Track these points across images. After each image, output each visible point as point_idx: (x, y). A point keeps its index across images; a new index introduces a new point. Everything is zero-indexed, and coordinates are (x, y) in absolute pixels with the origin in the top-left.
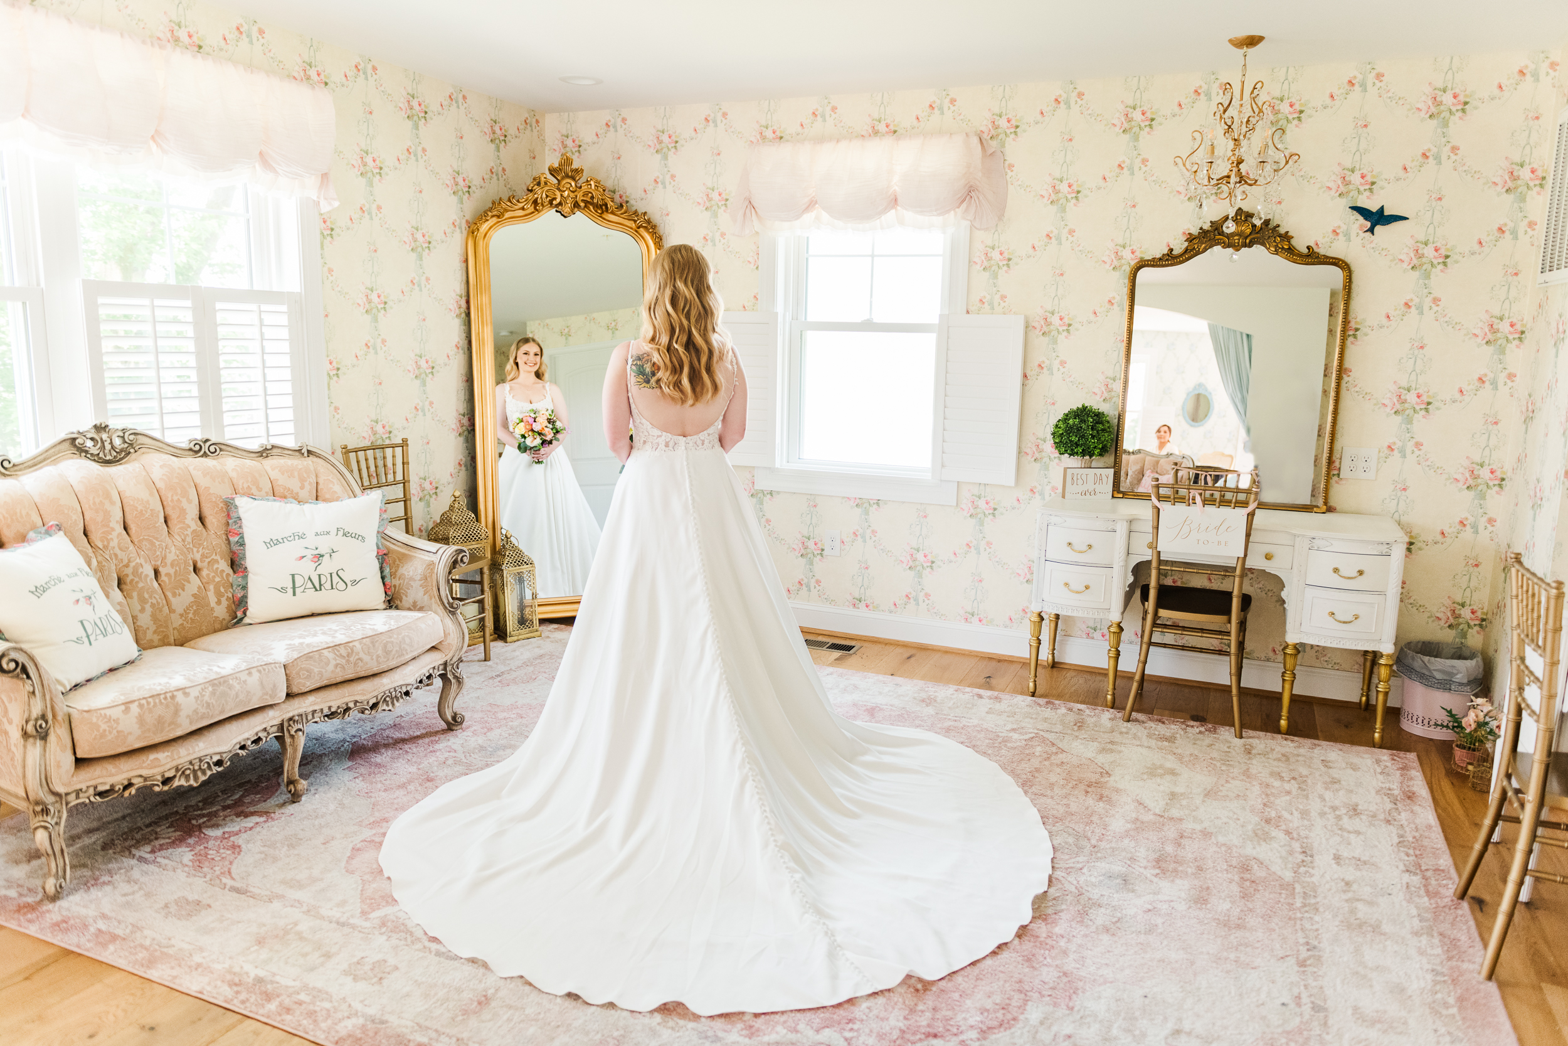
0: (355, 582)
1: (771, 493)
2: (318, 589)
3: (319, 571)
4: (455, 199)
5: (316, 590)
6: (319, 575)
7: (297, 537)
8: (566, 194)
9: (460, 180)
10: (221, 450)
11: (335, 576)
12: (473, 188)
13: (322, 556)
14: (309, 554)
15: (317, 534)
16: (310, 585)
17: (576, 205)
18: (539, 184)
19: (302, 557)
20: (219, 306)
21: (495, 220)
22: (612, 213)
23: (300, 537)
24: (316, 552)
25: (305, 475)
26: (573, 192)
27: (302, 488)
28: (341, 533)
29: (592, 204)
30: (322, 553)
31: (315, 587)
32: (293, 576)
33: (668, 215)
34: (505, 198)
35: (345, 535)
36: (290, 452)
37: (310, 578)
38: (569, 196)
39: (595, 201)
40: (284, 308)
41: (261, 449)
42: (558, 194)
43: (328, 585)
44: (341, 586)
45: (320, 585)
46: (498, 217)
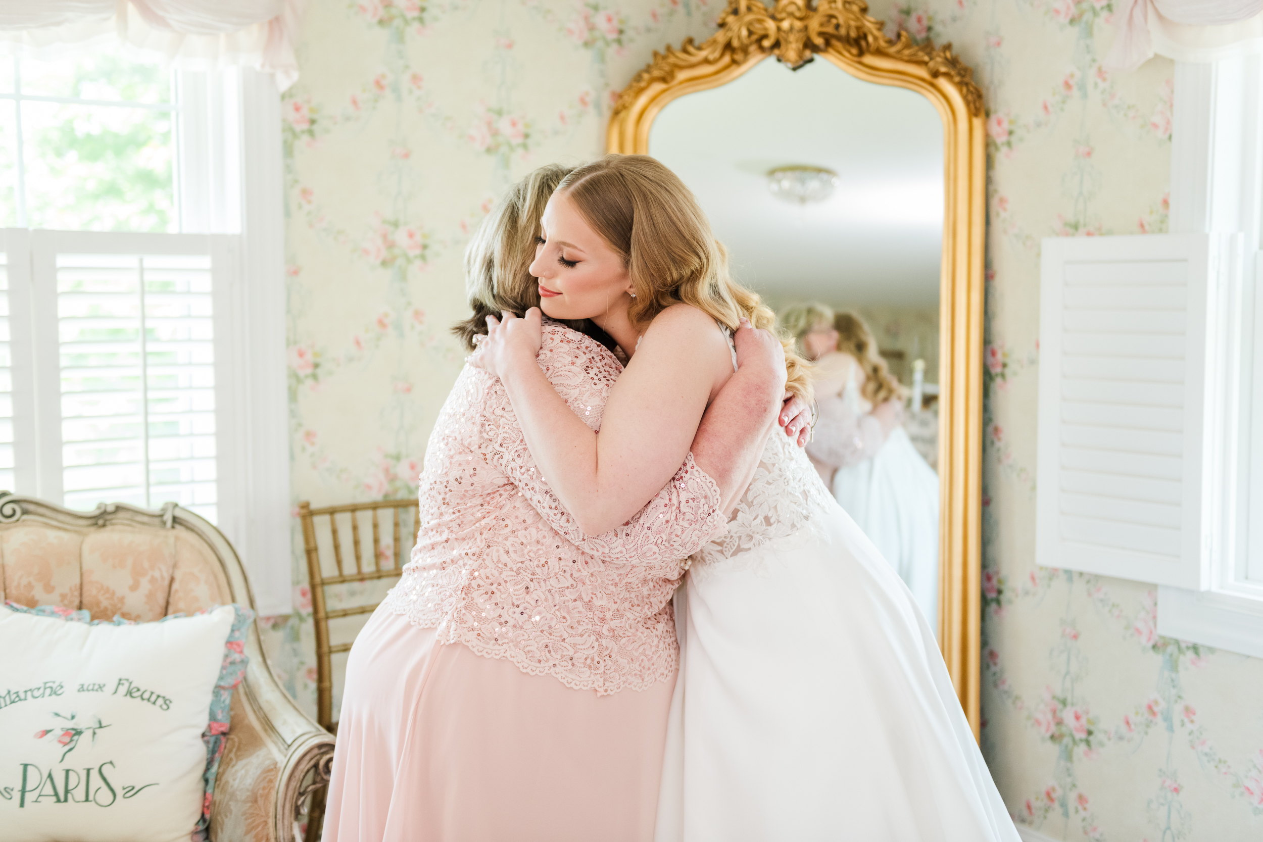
0: (132, 791)
1: (1195, 648)
2: (62, 797)
3: (66, 765)
4: (587, 55)
5: (59, 801)
6: (67, 771)
7: (48, 691)
8: (785, 25)
9: (600, 20)
10: (25, 512)
11: (94, 774)
12: (630, 33)
13: (79, 733)
14: (59, 726)
15: (82, 689)
16: (48, 789)
17: (809, 45)
18: (735, 12)
19: (46, 732)
20: (62, 260)
21: (658, 87)
22: (879, 52)
23: (54, 692)
24: (70, 724)
25: (146, 564)
26: (800, 19)
27: (134, 587)
28: (123, 689)
29: (839, 38)
30: (80, 727)
31: (56, 794)
32: (25, 766)
33: (999, 44)
34: (677, 46)
35: (129, 693)
36: (145, 519)
37: (50, 776)
38: (791, 29)
39: (843, 31)
40: (206, 262)
41: (97, 512)
42: (771, 25)
43: (80, 793)
44: (105, 796)
45: (67, 791)
46: (664, 80)
